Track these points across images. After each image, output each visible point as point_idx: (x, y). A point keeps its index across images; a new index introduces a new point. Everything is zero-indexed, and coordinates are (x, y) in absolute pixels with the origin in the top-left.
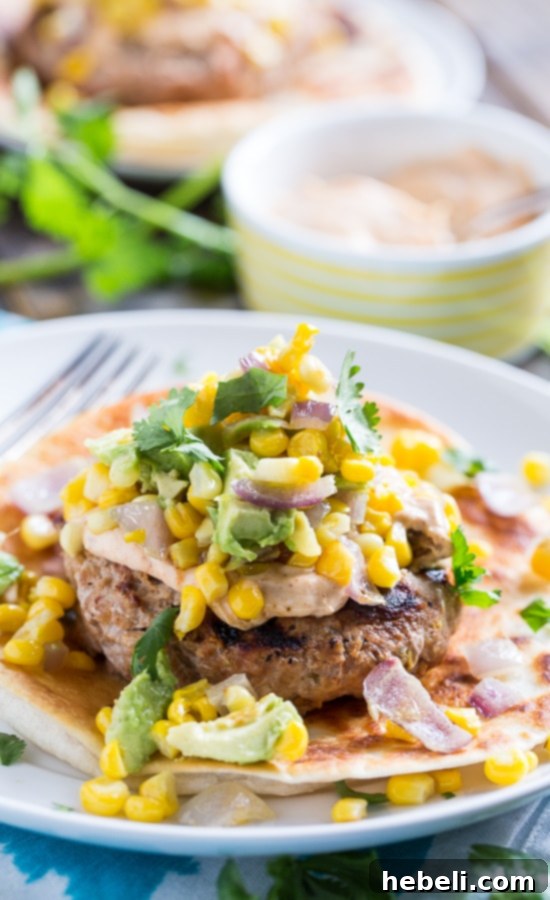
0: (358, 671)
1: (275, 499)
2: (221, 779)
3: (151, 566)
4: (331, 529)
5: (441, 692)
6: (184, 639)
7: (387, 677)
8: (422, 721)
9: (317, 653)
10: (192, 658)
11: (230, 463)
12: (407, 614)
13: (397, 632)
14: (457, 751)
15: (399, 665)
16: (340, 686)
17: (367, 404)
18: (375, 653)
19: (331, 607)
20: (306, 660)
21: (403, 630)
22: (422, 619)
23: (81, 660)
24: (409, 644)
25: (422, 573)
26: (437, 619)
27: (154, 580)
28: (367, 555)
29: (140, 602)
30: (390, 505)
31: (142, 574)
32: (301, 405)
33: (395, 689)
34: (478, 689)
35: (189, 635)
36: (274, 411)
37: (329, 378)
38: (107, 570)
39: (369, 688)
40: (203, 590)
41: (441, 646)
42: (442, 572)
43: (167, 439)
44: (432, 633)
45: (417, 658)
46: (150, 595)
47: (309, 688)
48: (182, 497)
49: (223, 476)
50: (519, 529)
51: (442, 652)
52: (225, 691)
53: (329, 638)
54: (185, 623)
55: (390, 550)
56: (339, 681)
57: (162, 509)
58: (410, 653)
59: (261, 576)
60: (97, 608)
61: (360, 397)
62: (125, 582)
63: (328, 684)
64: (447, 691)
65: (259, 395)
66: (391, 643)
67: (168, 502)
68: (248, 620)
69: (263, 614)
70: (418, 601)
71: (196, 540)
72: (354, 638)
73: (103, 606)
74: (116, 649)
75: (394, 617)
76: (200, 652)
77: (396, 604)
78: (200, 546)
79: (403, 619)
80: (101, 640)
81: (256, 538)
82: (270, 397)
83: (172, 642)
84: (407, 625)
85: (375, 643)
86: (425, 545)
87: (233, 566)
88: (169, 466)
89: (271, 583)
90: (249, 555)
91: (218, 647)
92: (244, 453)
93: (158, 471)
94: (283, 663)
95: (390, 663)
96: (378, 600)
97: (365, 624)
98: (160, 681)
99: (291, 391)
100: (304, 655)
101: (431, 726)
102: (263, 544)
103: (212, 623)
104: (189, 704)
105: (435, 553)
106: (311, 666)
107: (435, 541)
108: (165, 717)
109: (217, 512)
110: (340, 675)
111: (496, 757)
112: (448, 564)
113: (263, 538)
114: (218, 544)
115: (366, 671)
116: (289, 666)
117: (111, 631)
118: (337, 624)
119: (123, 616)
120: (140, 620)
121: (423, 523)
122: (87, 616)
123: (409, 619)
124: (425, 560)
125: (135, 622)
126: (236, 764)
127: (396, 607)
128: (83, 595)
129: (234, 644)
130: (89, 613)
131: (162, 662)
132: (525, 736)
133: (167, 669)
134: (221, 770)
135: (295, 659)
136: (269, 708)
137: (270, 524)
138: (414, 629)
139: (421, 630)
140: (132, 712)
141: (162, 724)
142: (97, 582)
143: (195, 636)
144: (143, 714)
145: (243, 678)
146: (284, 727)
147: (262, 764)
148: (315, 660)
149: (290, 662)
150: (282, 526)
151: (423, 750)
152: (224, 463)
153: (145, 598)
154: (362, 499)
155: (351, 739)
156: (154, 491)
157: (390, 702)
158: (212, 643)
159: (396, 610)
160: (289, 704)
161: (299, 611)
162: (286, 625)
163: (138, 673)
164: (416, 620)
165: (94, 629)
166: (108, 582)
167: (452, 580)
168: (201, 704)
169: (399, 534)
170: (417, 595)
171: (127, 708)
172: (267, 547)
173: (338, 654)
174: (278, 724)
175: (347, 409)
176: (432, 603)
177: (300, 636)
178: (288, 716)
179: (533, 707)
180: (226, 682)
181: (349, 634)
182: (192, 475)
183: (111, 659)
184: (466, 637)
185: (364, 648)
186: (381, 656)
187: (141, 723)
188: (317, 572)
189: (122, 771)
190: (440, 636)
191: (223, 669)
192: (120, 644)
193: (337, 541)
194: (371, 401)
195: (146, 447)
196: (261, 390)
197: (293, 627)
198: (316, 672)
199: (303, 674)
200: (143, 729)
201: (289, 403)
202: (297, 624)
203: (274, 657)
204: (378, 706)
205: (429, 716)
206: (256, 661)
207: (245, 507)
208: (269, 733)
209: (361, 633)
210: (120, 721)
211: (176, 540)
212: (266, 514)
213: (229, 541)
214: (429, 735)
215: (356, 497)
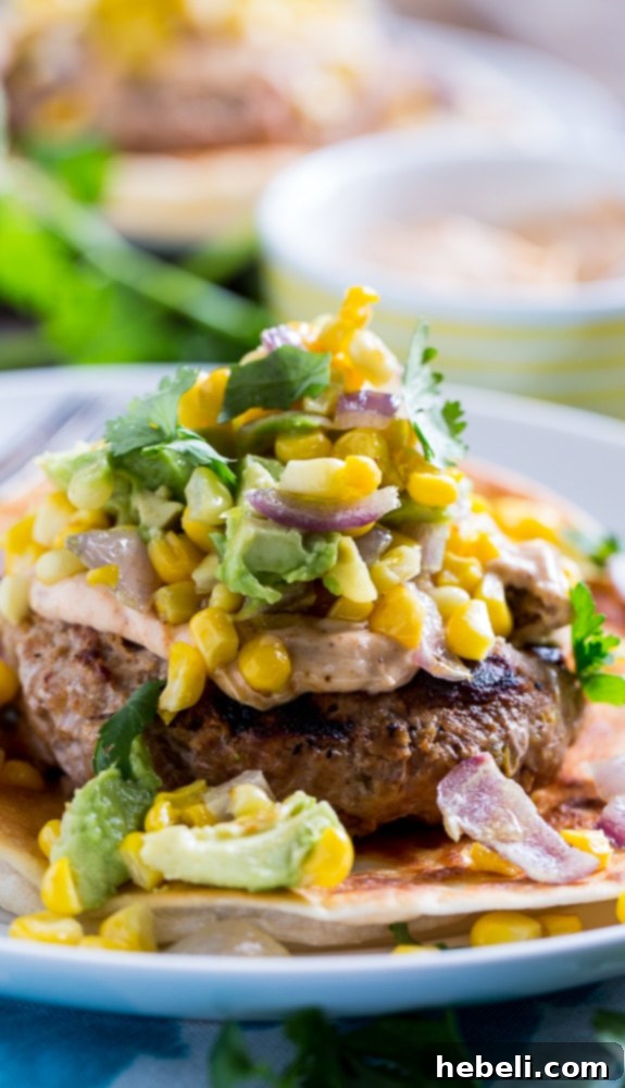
0: (430, 771)
1: (310, 516)
2: (223, 916)
3: (126, 623)
4: (392, 567)
6: (173, 724)
7: (473, 779)
8: (524, 842)
9: (369, 744)
10: (184, 755)
11: (245, 472)
13: (488, 720)
14: (572, 882)
15: (490, 765)
16: (403, 794)
17: (448, 403)
18: (456, 747)
19: (391, 679)
20: (353, 755)
22: (526, 705)
23: (21, 772)
24: (507, 739)
25: (528, 648)
26: (548, 708)
27: (132, 646)
28: (446, 614)
29: (110, 676)
30: (481, 549)
31: (114, 636)
32: (352, 397)
33: (485, 797)
34: (607, 811)
35: (181, 716)
36: (310, 404)
37: (391, 364)
38: (64, 636)
39: (445, 794)
40: (202, 647)
41: (554, 750)
42: (556, 650)
43: (154, 437)
44: (540, 728)
45: (518, 764)
46: (124, 666)
47: (358, 799)
48: (175, 526)
49: (234, 490)
51: (556, 761)
52: (231, 791)
53: (388, 723)
54: (173, 699)
55: (479, 607)
56: (401, 787)
57: (144, 543)
58: (508, 750)
59: (288, 631)
60: (47, 690)
61: (437, 393)
62: (89, 648)
63: (386, 792)
64: (562, 819)
65: (289, 383)
66: (479, 734)
67: (154, 533)
68: (268, 694)
69: (290, 684)
70: (520, 681)
71: (193, 583)
72: (424, 725)
73: (56, 685)
74: (75, 750)
75: (485, 700)
76: (195, 743)
77: (487, 682)
78: (199, 592)
79: (497, 703)
80: (52, 740)
81: (281, 571)
82: (306, 384)
83: (155, 732)
84: (503, 711)
85: (456, 734)
86: (532, 609)
87: (247, 613)
88: (156, 481)
89: (303, 641)
90: (270, 595)
91: (223, 734)
92: (267, 461)
93: (141, 490)
94: (319, 755)
95: (478, 761)
96: (460, 673)
97: (441, 707)
98: (135, 780)
99: (337, 378)
100: (350, 746)
101: (537, 850)
102: (290, 579)
104: (177, 811)
105: (547, 619)
106: (360, 763)
107: (546, 602)
108: (141, 828)
109: (224, 538)
110: (404, 777)
112: (565, 637)
113: (290, 571)
114: (225, 581)
115: (442, 771)
116: (327, 762)
117: (67, 722)
118: (400, 705)
119: (85, 696)
120: (110, 703)
121: (529, 578)
122: (32, 703)
123: (506, 704)
124: (532, 632)
125: (102, 705)
126: (243, 891)
127: (489, 685)
128: (27, 674)
129: (246, 729)
130: (35, 698)
131: (139, 755)
133: (145, 764)
134: (222, 901)
135: (336, 752)
136: (295, 812)
137: (303, 551)
138: (514, 719)
139: (524, 721)
140: (92, 818)
141: (134, 837)
142: (47, 652)
143: (189, 720)
144: (108, 823)
145: (259, 777)
146: (316, 837)
147: (282, 891)
148: (366, 754)
149: (329, 755)
150: (320, 554)
151: (527, 881)
152: (236, 468)
153: (117, 671)
154: (440, 535)
155: (419, 872)
156: (135, 521)
157: (476, 814)
158: (214, 729)
159: (488, 690)
160: (325, 805)
161: (343, 683)
162: (326, 705)
163: (103, 769)
164: (517, 706)
165: (42, 725)
166: (64, 652)
167: (571, 664)
168: (194, 812)
169: (494, 589)
170: (519, 672)
171: (84, 813)
172: (296, 583)
173: (401, 746)
174: (309, 832)
175: (417, 407)
176: (542, 686)
177: (345, 719)
178: (321, 822)
180: (233, 782)
181: (417, 720)
182: (190, 491)
183: (67, 769)
185: (440, 739)
186: (465, 751)
187: (105, 835)
188: (370, 629)
189: (75, 905)
190: (553, 736)
191: (229, 767)
192: (78, 741)
193: (400, 585)
194: (452, 400)
195: (121, 450)
196: (293, 376)
197: (334, 708)
198: (368, 773)
199: (347, 775)
200: (108, 845)
201: (332, 395)
202: (341, 703)
203: (304, 749)
204: (458, 819)
205: (535, 836)
206: (279, 754)
207: (265, 526)
208: (295, 845)
209: (435, 719)
210: (73, 832)
211: (163, 584)
212: (295, 536)
213: (241, 575)
214: (534, 862)
215: (430, 532)
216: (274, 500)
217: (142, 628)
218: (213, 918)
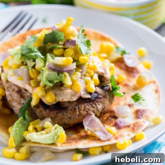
0: (82, 117)
1: (59, 69)
2: (42, 148)
3: (25, 86)
4: (75, 77)
5: (107, 121)
7: (90, 119)
8: (100, 131)
9: (71, 112)
10: (36, 112)
11: (47, 58)
12: (97, 100)
13: (94, 105)
14: (109, 140)
15: (93, 115)
16: (77, 121)
17: (87, 40)
18: (87, 112)
19: (75, 99)
20: (67, 114)
21: (96, 105)
22: (101, 102)
23: (7, 111)
24: (97, 109)
25: (102, 88)
26: (106, 101)
27: (26, 90)
28: (86, 83)
29: (22, 96)
30: (93, 69)
31: (23, 88)
32: (68, 41)
33: (92, 122)
34: (117, 121)
35: (35, 106)
36: (60, 43)
37: (76, 33)
38: (14, 87)
39: (85, 122)
40: (38, 94)
41: (107, 108)
42: (109, 87)
43: (29, 51)
44: (104, 105)
45: (100, 112)
47: (68, 121)
48: (34, 67)
49: (45, 62)
50: (135, 71)
52: (44, 123)
53: (74, 107)
54: (34, 103)
55: (93, 82)
56: (77, 120)
57: (28, 70)
58: (97, 111)
59: (55, 90)
60: (11, 97)
61: (85, 38)
62: (18, 90)
63: (74, 120)
64: (109, 121)
65: (56, 38)
66: (92, 109)
67: (30, 68)
69: (55, 100)
70: (100, 96)
71: (37, 79)
72: (81, 107)
73: (12, 97)
74: (16, 109)
75: (93, 101)
76: (38, 111)
77: (94, 97)
78: (38, 81)
79: (95, 102)
80: (12, 106)
81: (53, 80)
82: (59, 39)
83: (30, 108)
84: (97, 103)
85: (87, 109)
86: (104, 80)
87: (47, 88)
88: (30, 58)
89: (58, 92)
90: (51, 85)
91: (43, 110)
92: (51, 55)
93: (27, 59)
95: (91, 115)
96: (88, 96)
97: (85, 103)
98: (26, 119)
99: (65, 37)
100: (67, 112)
101: (102, 133)
102: (55, 82)
103: (41, 103)
104: (34, 126)
105: (106, 82)
106: (69, 115)
107: (106, 79)
108: (27, 130)
109: (43, 72)
110: (77, 118)
111: (120, 142)
112: (110, 85)
113: (55, 80)
114: (43, 81)
115: (84, 117)
116: (62, 115)
117: (14, 104)
118: (77, 103)
119: (17, 100)
121: (103, 74)
123: (97, 102)
124: (103, 84)
125: (21, 102)
126: (46, 144)
127: (94, 98)
128: (7, 93)
129: (47, 109)
130: (9, 98)
131: (27, 114)
132: (129, 135)
133: (28, 116)
135: (64, 113)
136: (56, 128)
137: (57, 76)
138: (99, 105)
139: (101, 105)
140: (17, 129)
141: (26, 132)
142: (11, 90)
143: (37, 106)
144: (21, 129)
145: (49, 119)
146: (59, 134)
147: (53, 144)
148: (70, 114)
149: (63, 114)
150: (61, 77)
151: (99, 140)
152: (46, 58)
153: (24, 95)
154: (85, 67)
155: (80, 136)
156: (26, 65)
157: (91, 126)
158: (41, 109)
159: (94, 99)
160: (61, 127)
161: (66, 100)
162: (62, 104)
163: (20, 117)
164: (100, 102)
165: (10, 103)
166: (14, 90)
167: (111, 89)
168: (38, 126)
169: (96, 77)
170: (100, 94)
171: (16, 128)
172: (56, 83)
173: (76, 112)
174: (58, 133)
175: (81, 42)
176: (105, 97)
177: (66, 107)
178: (61, 130)
179: (132, 126)
180: (44, 120)
181: (80, 106)
182: (36, 61)
183: (15, 111)
184: (116, 104)
185: (84, 110)
186: (89, 112)
187: (20, 132)
188: (71, 89)
189: (14, 145)
190: (107, 106)
191: (44, 116)
192: (17, 107)
193: (77, 80)
194: (88, 39)
195: (23, 53)
196: (57, 36)
197: (64, 104)
198: (70, 117)
199: (67, 117)
200: (21, 133)
201: (64, 41)
202: (65, 103)
203: (58, 113)
204: (87, 127)
205: (102, 130)
206: (53, 114)
207: (50, 71)
208: (55, 136)
209: (83, 106)
210: (14, 131)
211: (32, 79)
212: (56, 73)
213: (46, 81)
214: (101, 136)
215: (83, 67)
216: (52, 66)
217: (28, 87)
218: (40, 148)
